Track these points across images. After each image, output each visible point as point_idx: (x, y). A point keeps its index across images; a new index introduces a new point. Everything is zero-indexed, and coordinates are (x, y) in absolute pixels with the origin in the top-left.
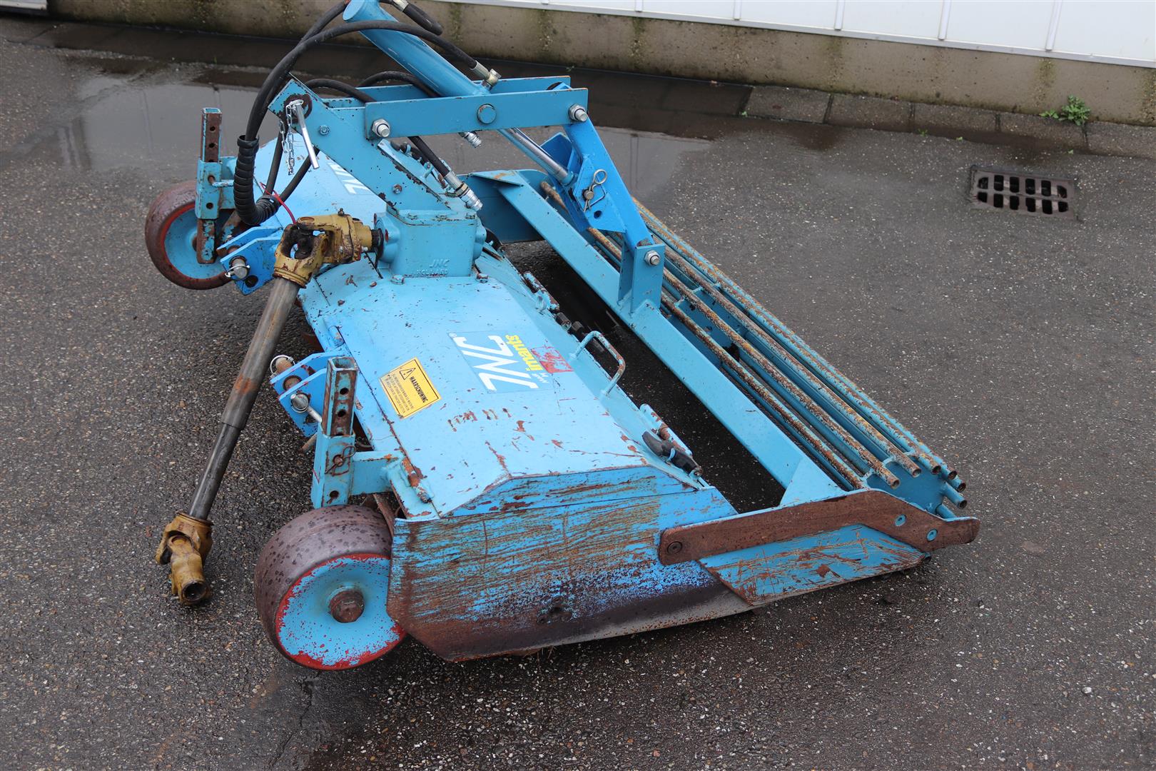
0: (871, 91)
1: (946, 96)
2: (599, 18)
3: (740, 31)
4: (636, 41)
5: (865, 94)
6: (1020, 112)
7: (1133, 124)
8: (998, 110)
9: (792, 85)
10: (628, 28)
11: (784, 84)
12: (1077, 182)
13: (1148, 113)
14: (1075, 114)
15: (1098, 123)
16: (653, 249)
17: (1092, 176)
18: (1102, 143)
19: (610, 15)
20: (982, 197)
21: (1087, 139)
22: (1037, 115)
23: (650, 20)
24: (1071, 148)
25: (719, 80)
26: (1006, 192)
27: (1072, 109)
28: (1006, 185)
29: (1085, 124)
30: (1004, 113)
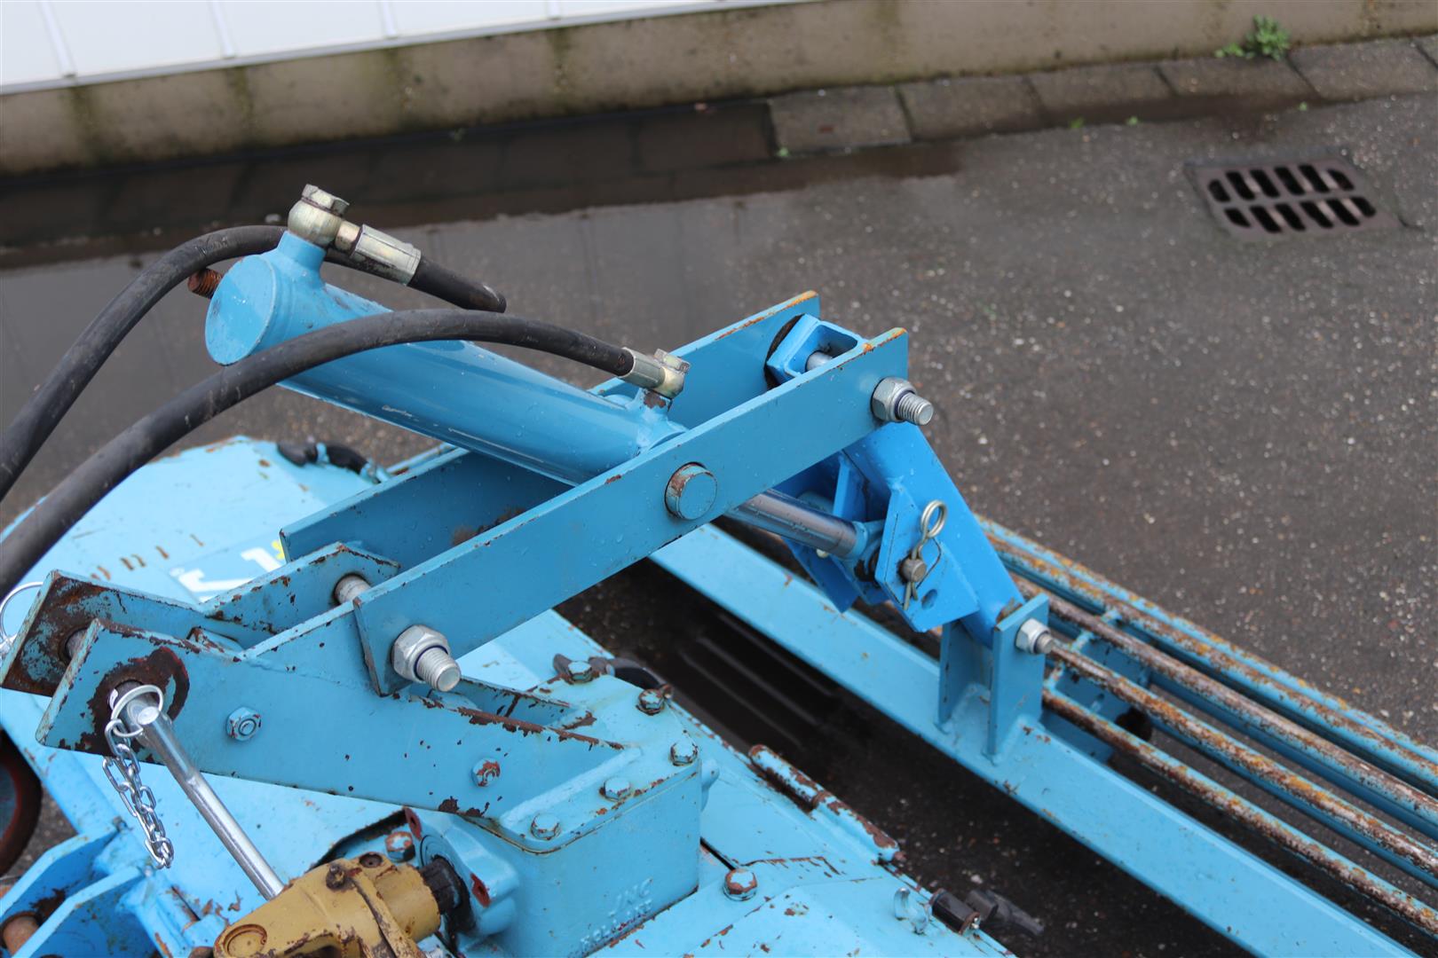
0: (954, 69)
1: (1071, 53)
2: (488, 43)
3: (731, 17)
4: (560, 67)
5: (945, 75)
6: (1186, 56)
7: (1351, 40)
8: (1152, 59)
9: (829, 86)
10: (542, 48)
11: (814, 87)
12: (1349, 158)
13: (1371, 19)
14: (1270, 43)
15: (1303, 50)
16: (1029, 617)
17: (1362, 144)
18: (1332, 81)
19: (507, 35)
20: (1235, 216)
21: (1306, 80)
22: (1212, 55)
23: (577, 28)
24: (1297, 100)
25: (709, 100)
26: (1263, 200)
27: (1264, 37)
28: (1254, 186)
29: (1287, 54)
30: (1165, 64)
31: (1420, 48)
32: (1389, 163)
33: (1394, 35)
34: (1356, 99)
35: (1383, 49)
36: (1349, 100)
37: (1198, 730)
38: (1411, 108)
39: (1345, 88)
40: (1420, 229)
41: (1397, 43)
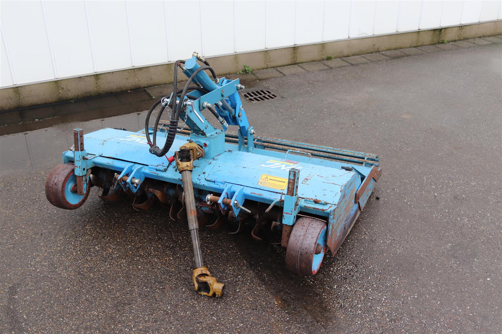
2: (80, 78)
3: (136, 70)
4: (97, 84)
6: (231, 74)
7: (263, 69)
8: (225, 75)
9: (157, 85)
10: (93, 80)
11: (154, 85)
12: (269, 88)
13: (266, 64)
14: (248, 70)
15: (254, 71)
16: (251, 129)
17: (271, 86)
18: (262, 76)
19: (84, 77)
20: (251, 100)
21: (257, 76)
22: (237, 73)
23: (101, 74)
24: (256, 80)
25: (131, 90)
26: (255, 97)
27: (247, 69)
28: (253, 95)
29: (251, 72)
30: (227, 76)
31: (276, 69)
32: (277, 88)
33: (271, 68)
34: (267, 79)
35: (270, 70)
36: (266, 79)
37: (276, 146)
38: (278, 79)
39: (264, 77)
40: (285, 98)
41: (272, 69)
